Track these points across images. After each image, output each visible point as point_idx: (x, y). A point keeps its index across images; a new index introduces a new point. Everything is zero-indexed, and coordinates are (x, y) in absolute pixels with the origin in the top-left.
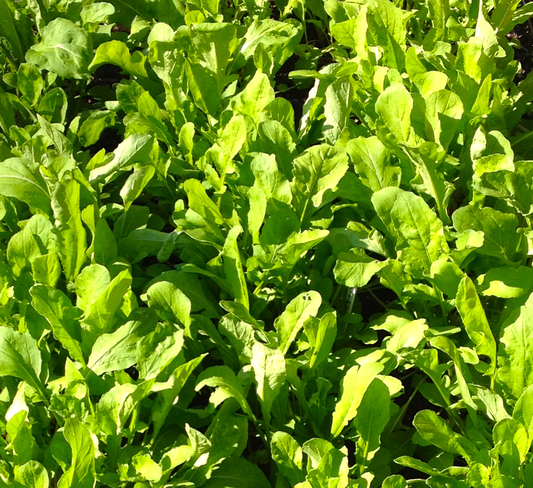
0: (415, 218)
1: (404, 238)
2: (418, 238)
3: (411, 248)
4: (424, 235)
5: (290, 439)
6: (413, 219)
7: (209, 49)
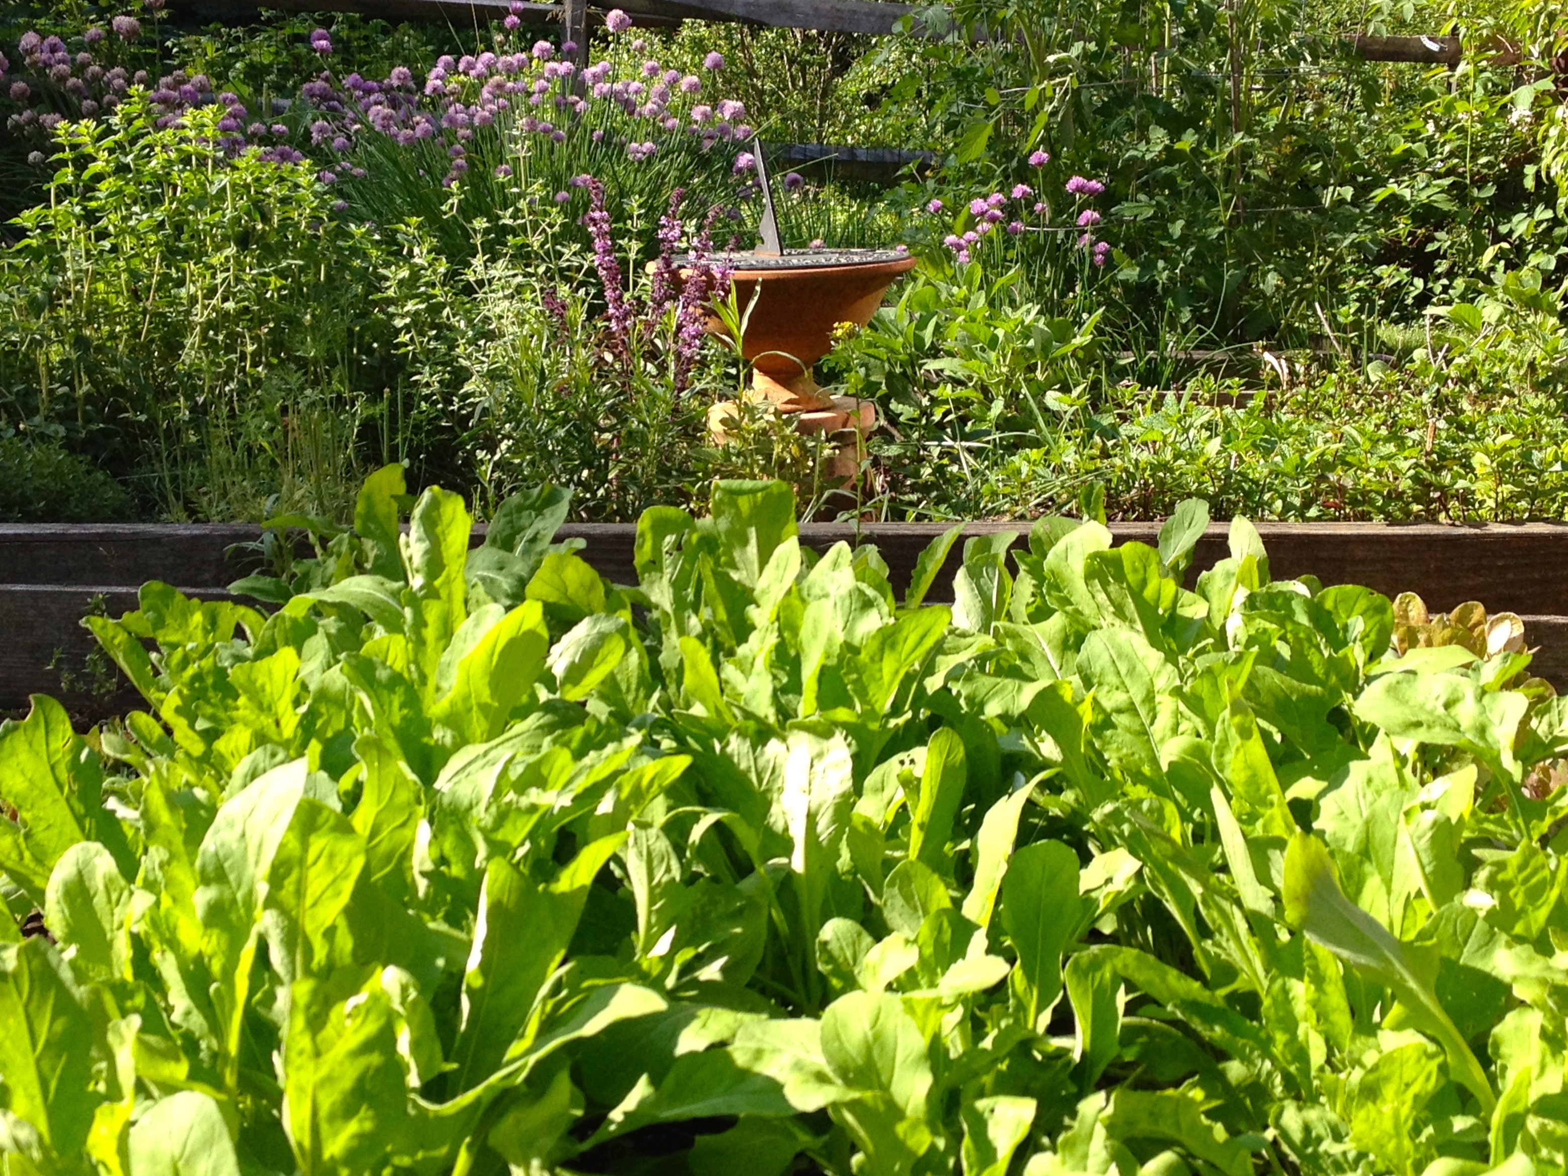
0: (1123, 670)
1: (1103, 710)
2: (1131, 709)
3: (1120, 730)
4: (1143, 702)
5: (859, 935)
6: (1119, 673)
7: (745, 542)
